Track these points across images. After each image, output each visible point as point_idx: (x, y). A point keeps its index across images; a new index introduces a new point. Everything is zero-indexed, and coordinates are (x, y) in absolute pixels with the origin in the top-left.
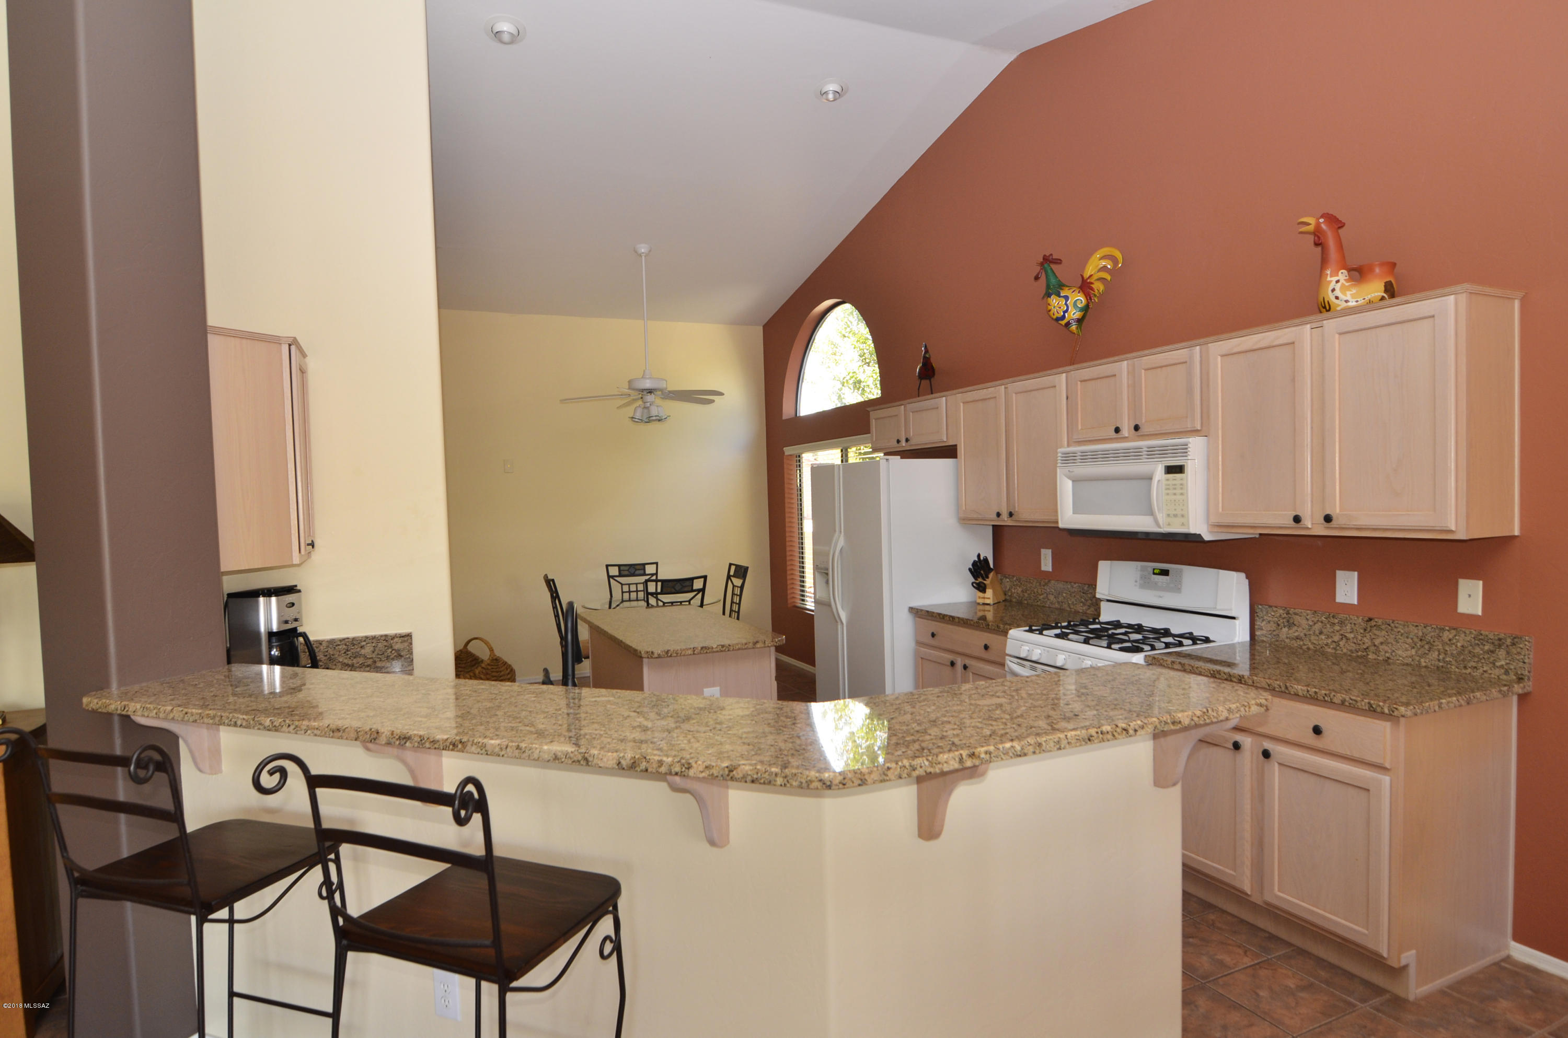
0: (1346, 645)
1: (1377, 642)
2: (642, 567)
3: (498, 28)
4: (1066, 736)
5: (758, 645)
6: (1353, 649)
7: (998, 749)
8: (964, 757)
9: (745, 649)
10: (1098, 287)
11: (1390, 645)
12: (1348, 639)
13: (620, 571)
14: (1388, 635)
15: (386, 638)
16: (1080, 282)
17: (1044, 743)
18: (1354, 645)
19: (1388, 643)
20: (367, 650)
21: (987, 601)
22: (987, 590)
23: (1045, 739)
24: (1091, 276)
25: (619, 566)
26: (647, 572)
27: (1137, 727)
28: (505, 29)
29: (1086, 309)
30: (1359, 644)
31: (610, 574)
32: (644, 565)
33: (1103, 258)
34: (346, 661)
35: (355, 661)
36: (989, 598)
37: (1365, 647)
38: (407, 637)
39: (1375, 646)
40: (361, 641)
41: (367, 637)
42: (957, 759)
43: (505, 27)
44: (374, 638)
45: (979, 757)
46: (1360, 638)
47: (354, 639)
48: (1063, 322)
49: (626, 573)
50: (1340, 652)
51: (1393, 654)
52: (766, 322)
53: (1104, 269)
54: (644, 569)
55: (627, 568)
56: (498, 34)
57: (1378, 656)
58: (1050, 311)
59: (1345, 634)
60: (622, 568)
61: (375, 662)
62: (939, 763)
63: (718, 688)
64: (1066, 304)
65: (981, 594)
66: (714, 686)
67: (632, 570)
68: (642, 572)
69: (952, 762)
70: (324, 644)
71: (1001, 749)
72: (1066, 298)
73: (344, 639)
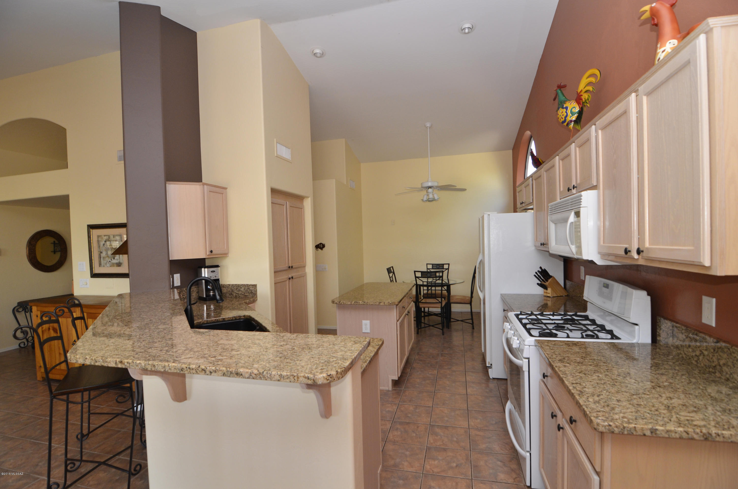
0: (703, 360)
1: (722, 362)
2: (442, 265)
3: (315, 52)
4: (169, 365)
5: (381, 304)
6: (707, 365)
7: (133, 362)
8: (117, 362)
9: (375, 305)
10: (585, 96)
11: (729, 367)
12: (704, 355)
13: (432, 266)
14: (728, 359)
15: (248, 285)
16: (576, 96)
17: (156, 366)
18: (707, 361)
19: (728, 366)
20: (242, 289)
21: (549, 295)
22: (548, 288)
23: (157, 363)
24: (581, 91)
25: (432, 264)
26: (444, 268)
27: (211, 371)
28: (318, 52)
29: (580, 113)
30: (711, 362)
31: (428, 268)
32: (443, 264)
33: (590, 76)
34: (237, 292)
35: (239, 292)
36: (549, 293)
37: (714, 365)
38: (255, 286)
39: (720, 366)
40: (241, 286)
41: (242, 285)
42: (114, 362)
43: (317, 51)
44: (244, 285)
45: (124, 364)
46: (711, 356)
47: (239, 285)
48: (565, 124)
49: (435, 267)
50: (700, 365)
51: (731, 376)
52: (512, 147)
53: (590, 84)
54: (443, 267)
55: (436, 265)
56: (315, 54)
57: (722, 375)
58: (559, 118)
59: (703, 351)
60: (433, 265)
61: (245, 293)
62: (107, 362)
63: (369, 321)
64: (566, 112)
65: (545, 291)
66: (367, 320)
67: (438, 267)
68: (442, 268)
69: (112, 363)
70: (231, 286)
71: (135, 363)
72: (567, 108)
73: (236, 285)
